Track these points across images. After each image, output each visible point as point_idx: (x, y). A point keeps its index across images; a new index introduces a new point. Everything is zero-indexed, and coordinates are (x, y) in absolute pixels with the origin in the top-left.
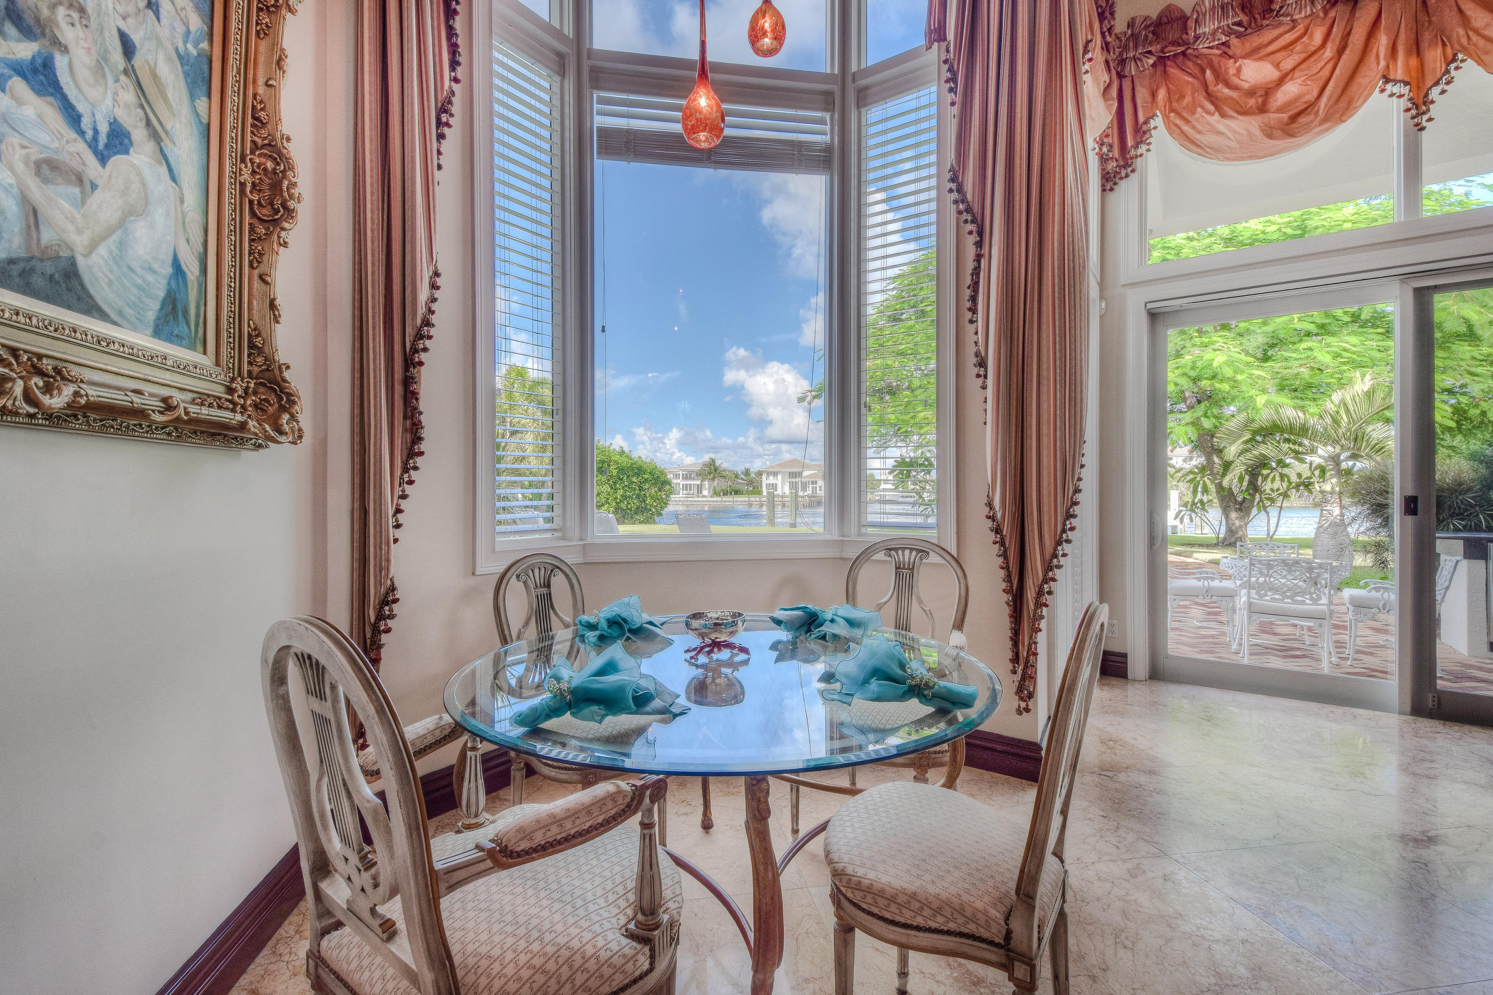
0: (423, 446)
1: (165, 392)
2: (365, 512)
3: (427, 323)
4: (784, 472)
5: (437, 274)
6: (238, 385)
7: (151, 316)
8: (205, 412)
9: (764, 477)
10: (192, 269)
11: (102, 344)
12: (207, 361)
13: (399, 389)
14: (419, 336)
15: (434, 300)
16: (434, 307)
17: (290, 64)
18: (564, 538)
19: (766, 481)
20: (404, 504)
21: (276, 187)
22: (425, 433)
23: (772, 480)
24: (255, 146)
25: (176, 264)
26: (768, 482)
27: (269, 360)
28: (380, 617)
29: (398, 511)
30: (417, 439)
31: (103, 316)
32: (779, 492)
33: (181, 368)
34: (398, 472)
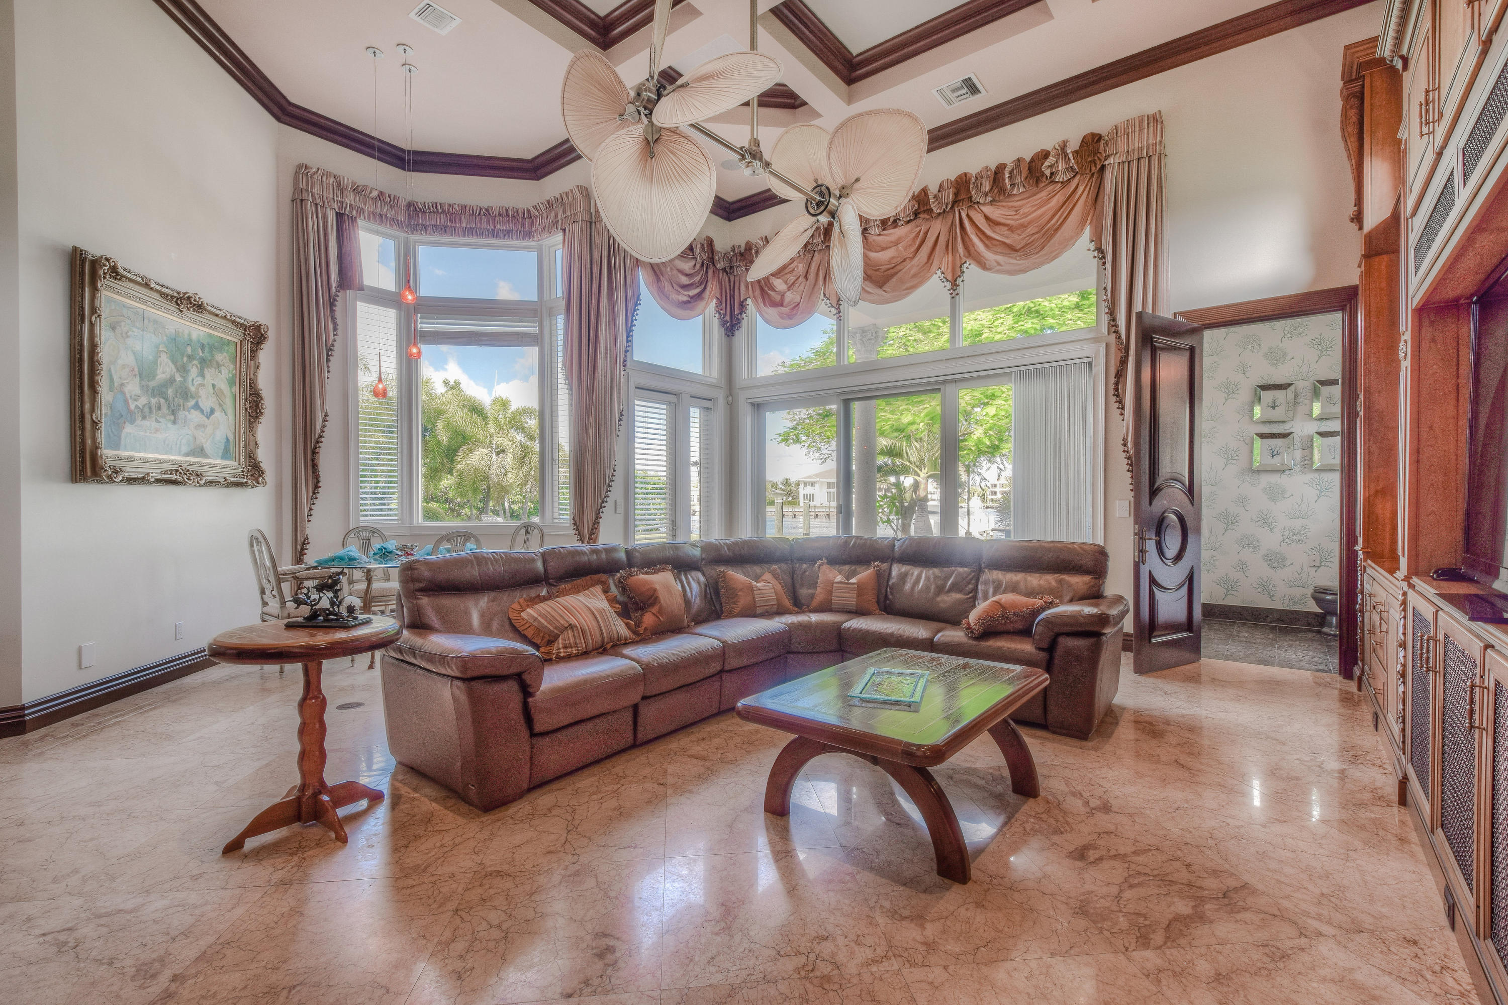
0: (320, 484)
1: (224, 475)
2: (296, 508)
3: (320, 437)
4: (822, 483)
5: (326, 415)
6: (246, 470)
7: (220, 454)
8: (235, 480)
9: (802, 486)
10: (231, 437)
11: (209, 465)
12: (236, 463)
13: (310, 463)
14: (318, 442)
15: (324, 426)
16: (325, 429)
17: (261, 367)
18: (402, 523)
19: (803, 491)
20: (313, 507)
21: (257, 406)
22: (321, 479)
23: (809, 490)
24: (250, 394)
25: (227, 440)
26: (805, 492)
27: (255, 460)
28: (302, 549)
29: (311, 509)
30: (318, 482)
31: (210, 458)
32: (817, 502)
33: (229, 467)
34: (310, 493)
